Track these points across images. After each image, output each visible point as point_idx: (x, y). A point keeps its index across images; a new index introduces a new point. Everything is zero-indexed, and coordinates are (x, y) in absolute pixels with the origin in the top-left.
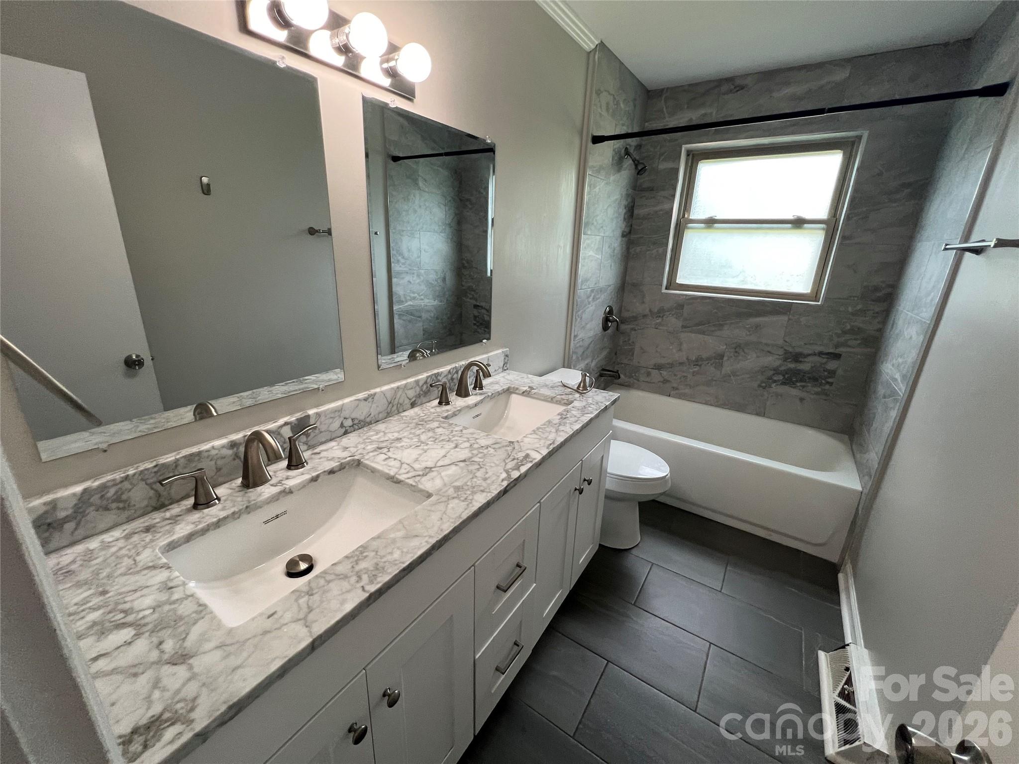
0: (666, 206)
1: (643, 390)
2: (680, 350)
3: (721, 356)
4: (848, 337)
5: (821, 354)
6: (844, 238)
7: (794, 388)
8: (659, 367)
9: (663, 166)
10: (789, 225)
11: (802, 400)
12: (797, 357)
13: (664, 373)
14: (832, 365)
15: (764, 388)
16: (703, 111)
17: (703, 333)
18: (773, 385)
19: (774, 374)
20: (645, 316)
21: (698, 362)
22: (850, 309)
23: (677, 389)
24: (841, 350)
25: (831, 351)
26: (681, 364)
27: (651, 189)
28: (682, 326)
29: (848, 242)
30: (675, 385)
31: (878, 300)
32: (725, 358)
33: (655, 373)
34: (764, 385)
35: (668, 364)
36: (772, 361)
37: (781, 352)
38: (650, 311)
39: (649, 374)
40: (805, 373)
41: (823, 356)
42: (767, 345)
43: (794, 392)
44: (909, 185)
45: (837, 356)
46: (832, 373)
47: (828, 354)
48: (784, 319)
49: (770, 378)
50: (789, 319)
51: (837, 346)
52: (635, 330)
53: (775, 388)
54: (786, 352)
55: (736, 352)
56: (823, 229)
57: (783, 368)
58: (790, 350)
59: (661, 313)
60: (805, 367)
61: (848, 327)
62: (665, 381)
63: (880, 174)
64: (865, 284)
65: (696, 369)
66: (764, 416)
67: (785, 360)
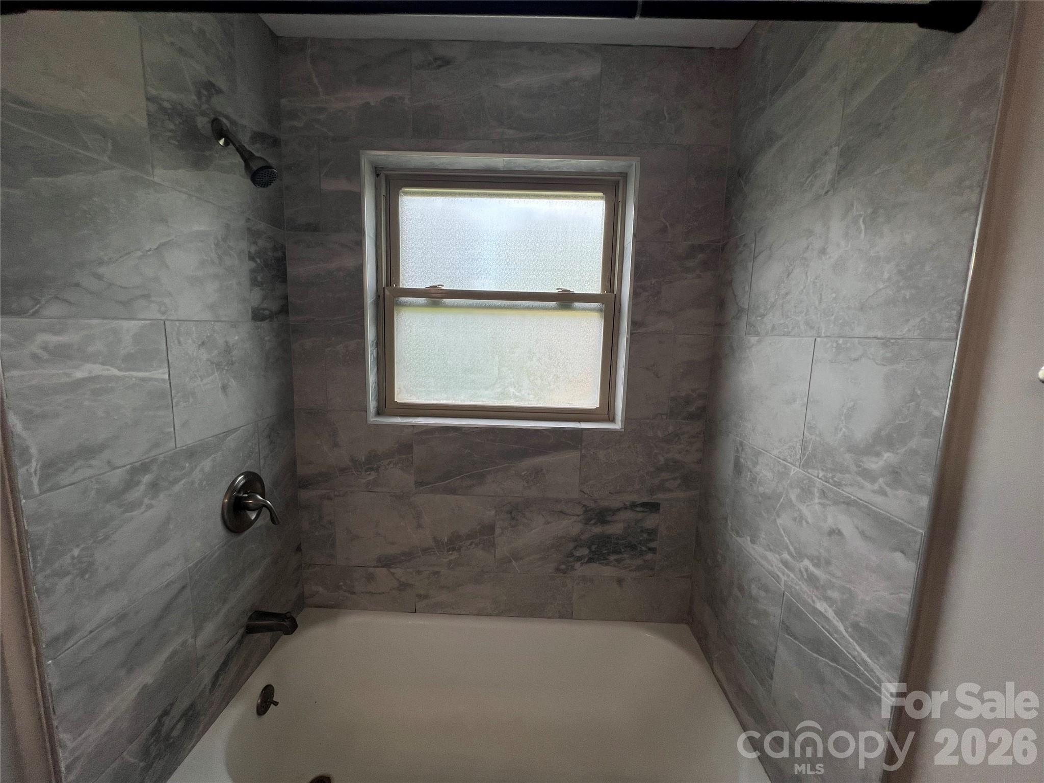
0: (349, 262)
1: (365, 609)
2: (419, 526)
3: (491, 528)
4: (664, 475)
5: (633, 506)
6: (635, 324)
7: (607, 565)
8: (386, 562)
9: (331, 185)
10: (553, 304)
11: (620, 581)
12: (602, 516)
13: (398, 571)
14: (651, 521)
15: (565, 573)
16: (387, 93)
17: (453, 491)
18: (577, 565)
19: (575, 548)
20: (343, 470)
21: (454, 543)
22: (660, 434)
23: (426, 597)
24: (659, 497)
25: (645, 500)
26: (426, 551)
27: (313, 228)
28: (416, 483)
29: (641, 330)
30: (422, 592)
31: (692, 417)
32: (498, 531)
33: (381, 572)
34: (563, 567)
35: (404, 554)
36: (570, 526)
37: (579, 510)
38: (353, 460)
39: (370, 578)
40: (617, 539)
41: (638, 509)
42: (557, 501)
43: (607, 571)
44: (701, 248)
45: (653, 507)
46: (652, 533)
47: (644, 505)
48: (571, 457)
49: (571, 555)
50: (583, 457)
51: (652, 492)
52: (330, 498)
53: (580, 570)
54: (587, 510)
55: (513, 519)
56: (600, 310)
57: (585, 537)
58: (593, 505)
59: (372, 462)
60: (615, 529)
61: (662, 460)
62: (403, 586)
63: (664, 230)
64: (673, 394)
65: (454, 556)
66: (571, 618)
67: (587, 522)
